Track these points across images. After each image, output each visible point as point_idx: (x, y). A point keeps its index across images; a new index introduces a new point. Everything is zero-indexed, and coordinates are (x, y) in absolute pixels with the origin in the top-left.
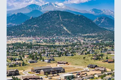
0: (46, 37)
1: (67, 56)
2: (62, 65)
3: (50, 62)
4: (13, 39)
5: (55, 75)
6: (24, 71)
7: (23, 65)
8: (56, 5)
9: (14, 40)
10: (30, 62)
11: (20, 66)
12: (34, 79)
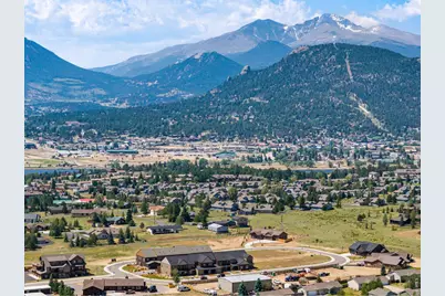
0: (290, 142)
1: (309, 209)
2: (264, 241)
3: (227, 232)
4: (169, 148)
5: (209, 277)
6: (114, 260)
7: (122, 241)
8: (346, 22)
9: (171, 150)
10: (154, 232)
11: (112, 242)
12: (125, 289)
